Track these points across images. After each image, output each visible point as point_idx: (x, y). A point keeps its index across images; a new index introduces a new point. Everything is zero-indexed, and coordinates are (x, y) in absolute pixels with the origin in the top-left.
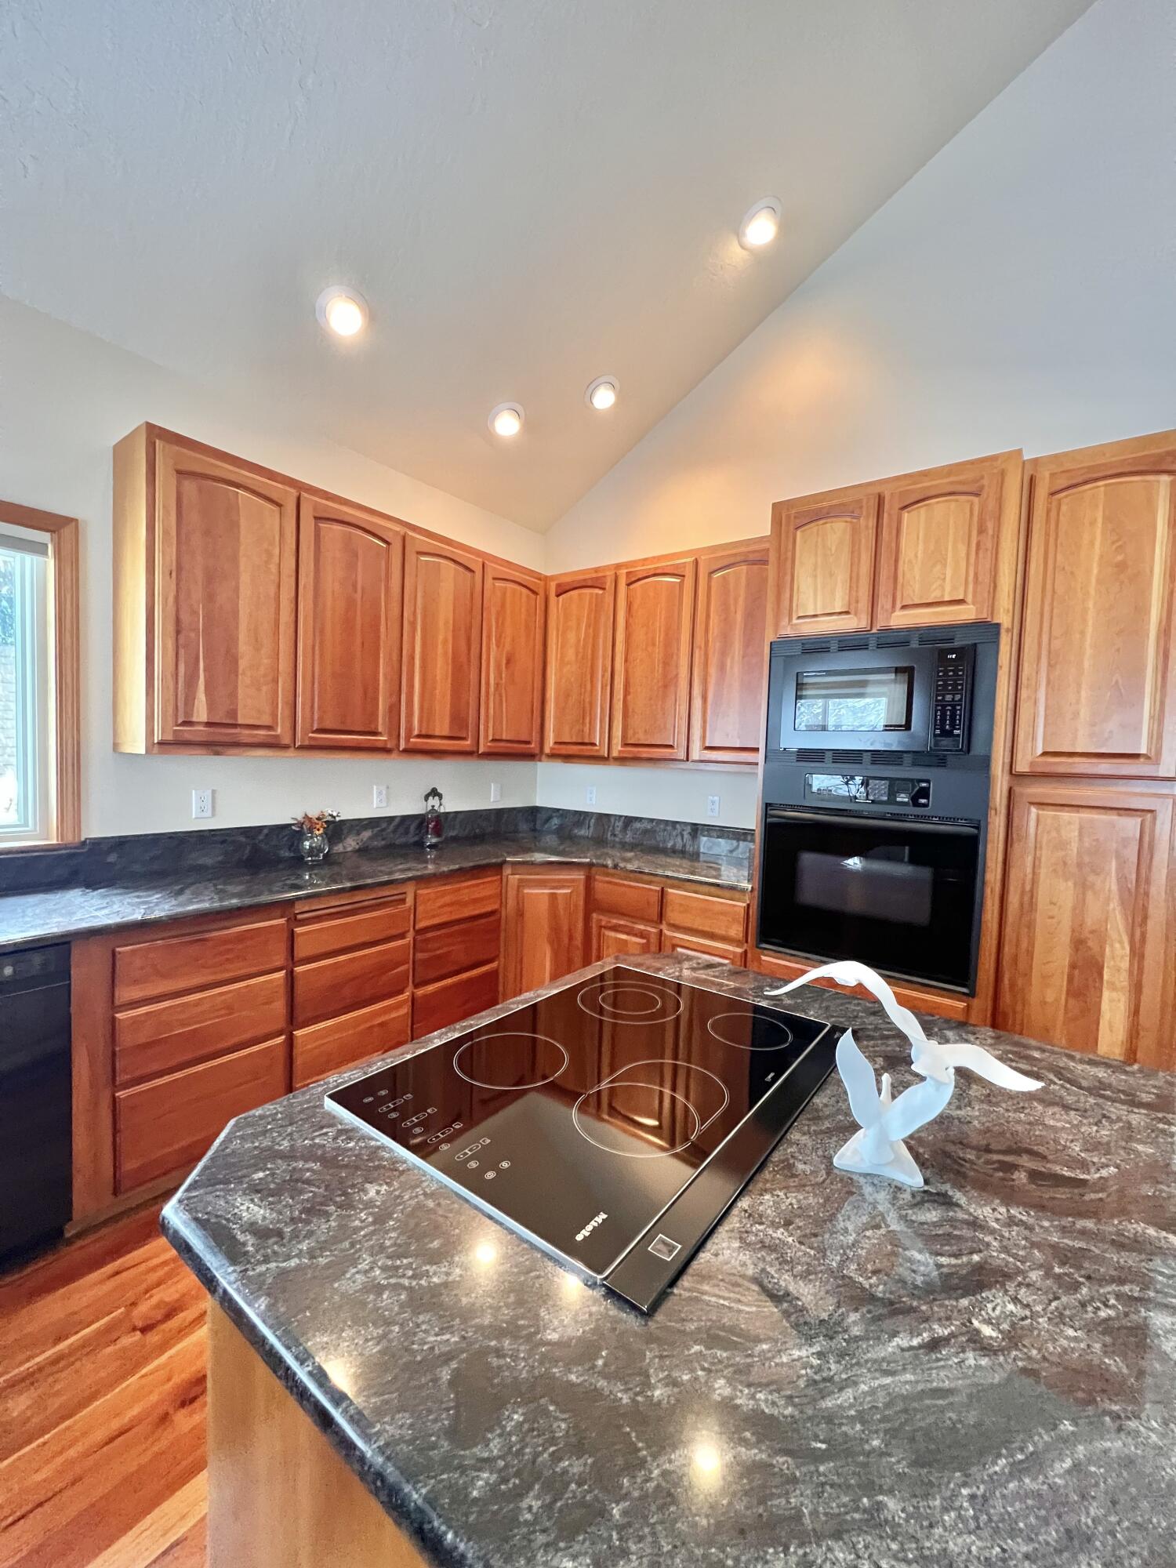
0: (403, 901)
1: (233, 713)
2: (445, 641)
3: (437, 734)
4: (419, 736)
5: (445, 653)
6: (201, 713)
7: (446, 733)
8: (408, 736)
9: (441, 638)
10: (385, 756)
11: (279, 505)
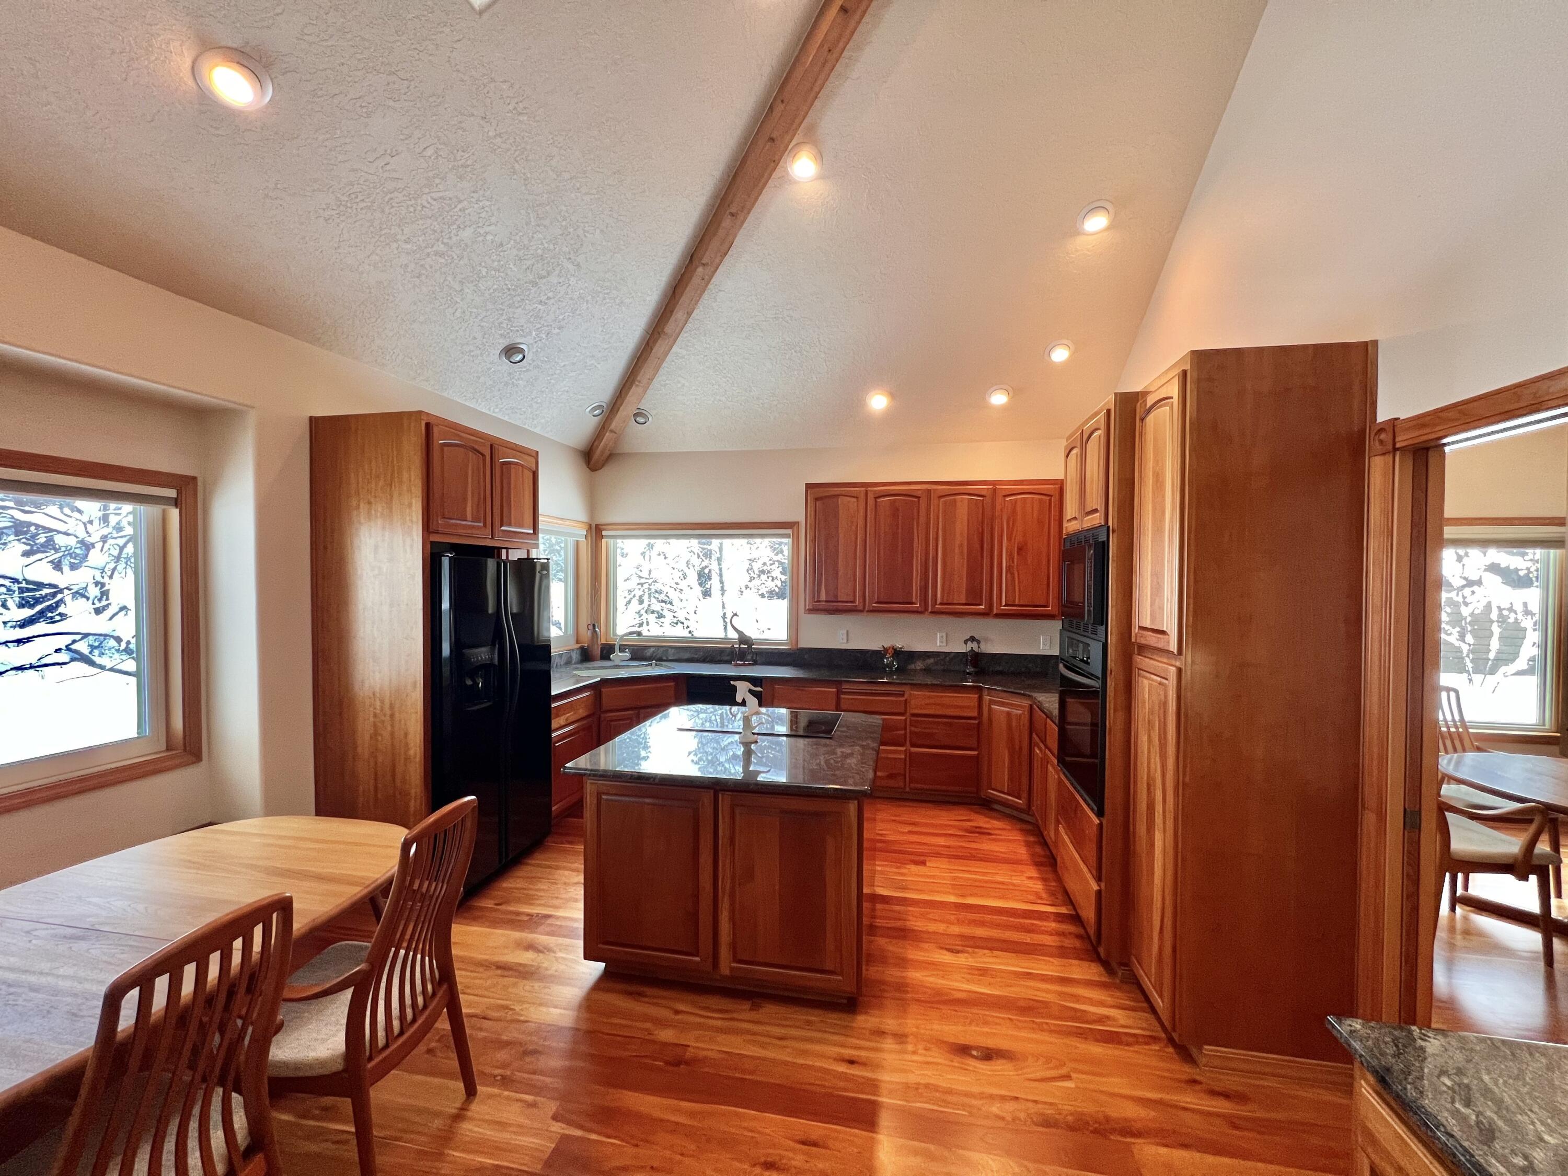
0: (903, 695)
1: (836, 596)
2: (961, 546)
3: (955, 602)
4: (941, 604)
5: (962, 553)
6: (823, 597)
7: (964, 602)
8: (933, 606)
9: (958, 542)
10: (919, 615)
11: (857, 498)
